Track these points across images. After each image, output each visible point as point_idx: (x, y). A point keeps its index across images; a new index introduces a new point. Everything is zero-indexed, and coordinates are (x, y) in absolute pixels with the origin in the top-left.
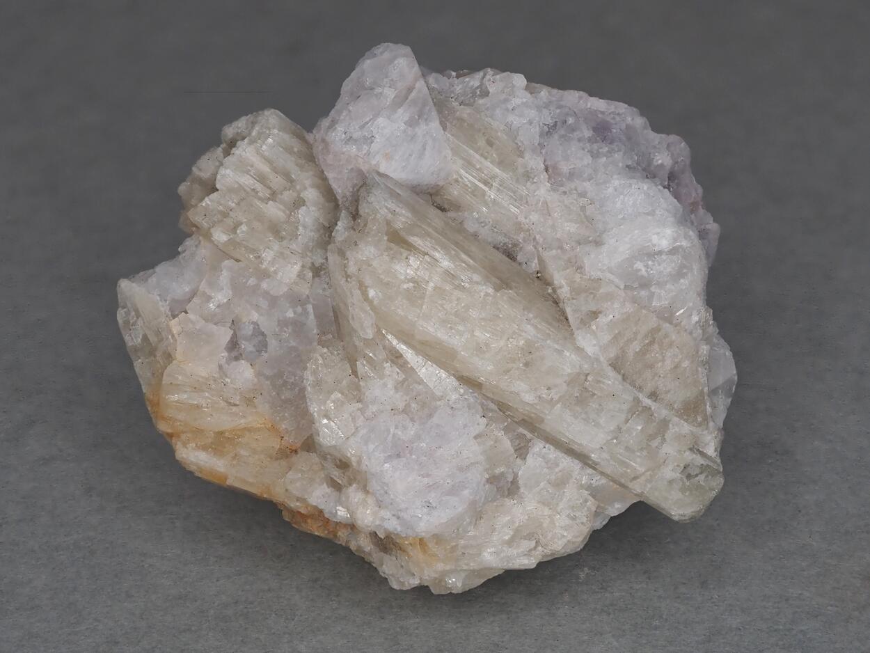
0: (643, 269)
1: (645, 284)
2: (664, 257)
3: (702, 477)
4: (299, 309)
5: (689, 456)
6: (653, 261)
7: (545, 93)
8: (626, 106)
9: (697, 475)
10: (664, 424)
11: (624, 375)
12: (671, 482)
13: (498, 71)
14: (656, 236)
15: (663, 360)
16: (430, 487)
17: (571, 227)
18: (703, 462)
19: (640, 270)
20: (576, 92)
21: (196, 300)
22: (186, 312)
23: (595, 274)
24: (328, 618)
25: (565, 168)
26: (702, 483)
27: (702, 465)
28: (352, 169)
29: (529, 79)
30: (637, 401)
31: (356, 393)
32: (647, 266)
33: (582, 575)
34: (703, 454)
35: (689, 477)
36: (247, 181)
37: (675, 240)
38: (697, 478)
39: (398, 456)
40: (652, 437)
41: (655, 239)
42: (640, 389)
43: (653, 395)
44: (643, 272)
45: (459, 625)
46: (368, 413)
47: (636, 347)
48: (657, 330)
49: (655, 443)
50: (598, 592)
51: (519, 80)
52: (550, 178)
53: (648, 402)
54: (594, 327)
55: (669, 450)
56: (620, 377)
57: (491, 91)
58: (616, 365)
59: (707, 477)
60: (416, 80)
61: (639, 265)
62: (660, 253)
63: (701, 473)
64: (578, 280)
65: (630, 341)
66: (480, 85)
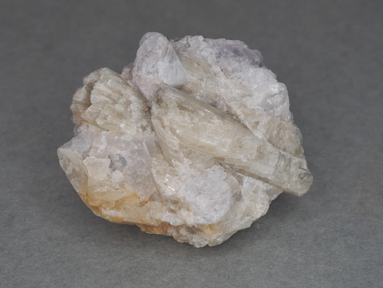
0: (271, 102)
1: (272, 107)
2: (277, 96)
3: (306, 178)
4: (140, 145)
5: (300, 171)
6: (274, 98)
7: (211, 41)
8: (240, 41)
9: (304, 177)
10: (290, 160)
11: (273, 144)
12: (296, 182)
13: (192, 36)
14: (272, 88)
15: (285, 136)
16: (215, 203)
17: (238, 91)
18: (305, 172)
19: (270, 102)
20: (221, 39)
21: (92, 150)
22: (89, 156)
23: (252, 108)
24: (169, 266)
25: (230, 69)
26: (306, 180)
27: (305, 173)
28: (153, 84)
29: (205, 37)
30: (280, 153)
31: (174, 173)
32: (272, 101)
33: (258, 227)
34: (303, 169)
35: (301, 178)
36: (103, 98)
37: (280, 88)
38: (304, 178)
39: (200, 194)
40: (287, 166)
41: (272, 90)
42: (279, 148)
43: (284, 150)
44: (271, 103)
45: (221, 257)
46: (183, 179)
47: (275, 132)
48: (281, 124)
49: (288, 168)
50: (267, 232)
51: (201, 38)
52: (224, 74)
53: (283, 153)
54: (259, 128)
55: (293, 169)
56: (272, 145)
57: (191, 44)
58: (270, 141)
59: (307, 177)
60: (168, 45)
61: (269, 101)
62: (275, 94)
63: (305, 176)
64: (246, 111)
65: (273, 130)
66: (187, 43)
